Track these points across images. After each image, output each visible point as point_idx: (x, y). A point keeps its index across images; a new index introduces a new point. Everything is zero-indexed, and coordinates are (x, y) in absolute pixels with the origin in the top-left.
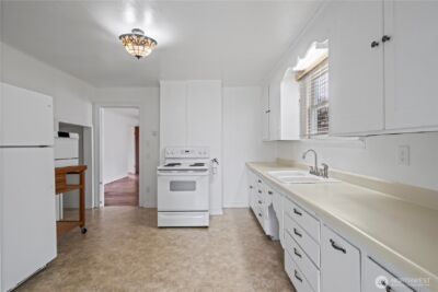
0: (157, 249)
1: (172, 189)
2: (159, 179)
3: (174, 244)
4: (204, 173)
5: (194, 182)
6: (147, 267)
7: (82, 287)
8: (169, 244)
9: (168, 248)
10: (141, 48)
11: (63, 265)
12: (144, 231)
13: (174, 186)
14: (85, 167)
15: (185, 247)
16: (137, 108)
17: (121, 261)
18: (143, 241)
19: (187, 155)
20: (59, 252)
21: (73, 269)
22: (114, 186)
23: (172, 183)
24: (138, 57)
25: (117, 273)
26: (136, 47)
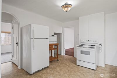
0: (74, 72)
1: (81, 53)
2: (77, 49)
3: (80, 73)
4: (94, 49)
5: (90, 52)
6: (69, 77)
7: (51, 76)
8: (78, 72)
9: (77, 73)
10: (67, 8)
11: (50, 68)
12: (72, 65)
13: (82, 52)
14: (58, 44)
15: (83, 75)
16: (73, 27)
17: (62, 72)
18: (70, 68)
19: (88, 42)
20: (50, 64)
21: (52, 70)
22: (70, 50)
23: (81, 51)
24: (67, 11)
25: (60, 75)
26: (65, 8)
